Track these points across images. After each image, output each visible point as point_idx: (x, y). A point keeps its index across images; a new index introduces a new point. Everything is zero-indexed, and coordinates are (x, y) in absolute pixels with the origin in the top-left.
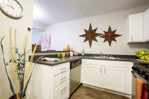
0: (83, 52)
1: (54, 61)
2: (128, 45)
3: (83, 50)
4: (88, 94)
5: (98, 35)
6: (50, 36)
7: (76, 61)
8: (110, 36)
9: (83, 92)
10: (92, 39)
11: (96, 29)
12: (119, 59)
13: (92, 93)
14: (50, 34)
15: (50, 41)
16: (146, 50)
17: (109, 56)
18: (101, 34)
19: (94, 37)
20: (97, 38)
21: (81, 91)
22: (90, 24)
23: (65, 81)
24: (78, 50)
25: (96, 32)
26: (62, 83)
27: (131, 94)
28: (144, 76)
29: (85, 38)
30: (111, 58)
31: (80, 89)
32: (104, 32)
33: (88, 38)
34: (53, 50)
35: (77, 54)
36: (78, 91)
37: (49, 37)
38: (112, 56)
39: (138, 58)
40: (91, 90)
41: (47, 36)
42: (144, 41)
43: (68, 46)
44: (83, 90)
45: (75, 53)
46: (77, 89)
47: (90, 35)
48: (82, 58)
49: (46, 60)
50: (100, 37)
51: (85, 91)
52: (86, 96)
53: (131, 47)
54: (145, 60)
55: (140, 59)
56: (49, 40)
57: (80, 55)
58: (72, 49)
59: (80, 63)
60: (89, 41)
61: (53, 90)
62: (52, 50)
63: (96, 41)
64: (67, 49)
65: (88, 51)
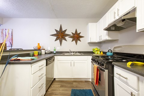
0: (55, 50)
1: (30, 59)
2: (88, 44)
3: (55, 48)
4: (62, 86)
5: (67, 35)
6: (12, 32)
7: (50, 58)
8: (77, 37)
9: (57, 86)
10: (62, 38)
11: (66, 30)
12: (83, 54)
13: (65, 84)
14: (12, 30)
15: (12, 38)
16: (98, 47)
17: (76, 53)
18: (70, 35)
19: (64, 36)
20: (67, 38)
21: (55, 86)
22: (61, 25)
23: (42, 77)
24: (50, 49)
25: (66, 33)
26: (40, 80)
27: (91, 78)
28: (97, 63)
29: (56, 37)
30: (77, 54)
31: (54, 84)
32: (72, 33)
33: (59, 37)
34: (19, 49)
35: (48, 52)
36: (52, 86)
37: (10, 33)
38: (78, 53)
39: (94, 53)
40: (64, 82)
41: (7, 31)
42: (97, 42)
43: (39, 44)
44: (56, 84)
45: (46, 51)
46: (51, 84)
47: (61, 35)
48: (55, 55)
49: (19, 60)
50: (69, 37)
51: (59, 85)
52: (60, 88)
53: (90, 46)
54: (98, 54)
55: (95, 53)
56: (10, 37)
57: (51, 53)
58: (42, 47)
59: (54, 60)
60: (60, 41)
61: (32, 88)
62: (17, 49)
63: (66, 40)
64: (38, 47)
65: (59, 49)
